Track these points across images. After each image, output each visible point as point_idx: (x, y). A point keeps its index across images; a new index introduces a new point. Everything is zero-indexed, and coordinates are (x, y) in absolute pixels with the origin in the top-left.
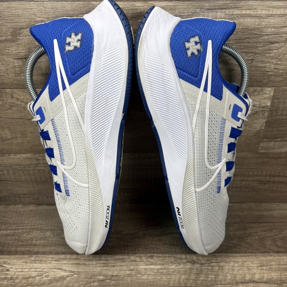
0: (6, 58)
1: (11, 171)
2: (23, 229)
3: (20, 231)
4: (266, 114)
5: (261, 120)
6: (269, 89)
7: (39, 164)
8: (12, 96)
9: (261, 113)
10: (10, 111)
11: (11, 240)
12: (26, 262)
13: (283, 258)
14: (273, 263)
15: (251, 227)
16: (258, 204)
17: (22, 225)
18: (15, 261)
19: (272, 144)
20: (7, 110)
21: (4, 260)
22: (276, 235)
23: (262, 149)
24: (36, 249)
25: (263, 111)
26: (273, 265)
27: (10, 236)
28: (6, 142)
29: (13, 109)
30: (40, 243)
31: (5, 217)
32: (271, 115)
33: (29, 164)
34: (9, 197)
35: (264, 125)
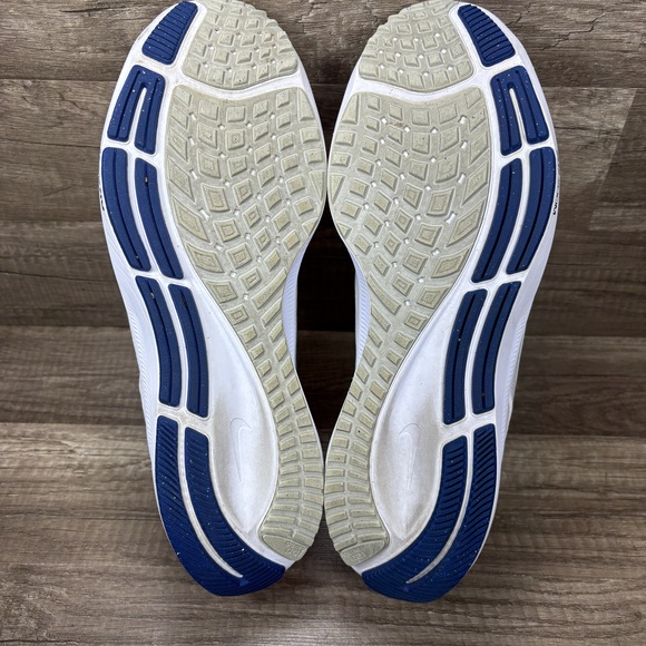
0: (45, 10)
1: (64, 258)
2: (93, 375)
3: (90, 378)
4: (613, 148)
5: (599, 160)
6: (625, 91)
8: (62, 97)
9: (601, 145)
10: (58, 130)
11: (73, 396)
12: (107, 438)
13: (616, 444)
14: (595, 454)
15: (557, 384)
16: (579, 337)
17: (91, 367)
18: (84, 434)
19: (619, 212)
20: (51, 127)
21: (64, 432)
22: (608, 401)
23: (598, 224)
24: (123, 415)
25: (606, 140)
26: (593, 457)
27: (71, 387)
28: (51, 197)
29: (66, 125)
30: (130, 402)
31: (56, 350)
32: (623, 150)
34: (62, 311)
35: (606, 171)
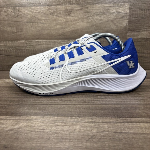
1: (14, 50)
4: (128, 17)
5: (126, 20)
7: (27, 46)
8: (19, 11)
9: (125, 17)
20: (16, 17)
25: (126, 15)
28: (14, 34)
29: (19, 17)
32: (130, 18)
33: (23, 46)
